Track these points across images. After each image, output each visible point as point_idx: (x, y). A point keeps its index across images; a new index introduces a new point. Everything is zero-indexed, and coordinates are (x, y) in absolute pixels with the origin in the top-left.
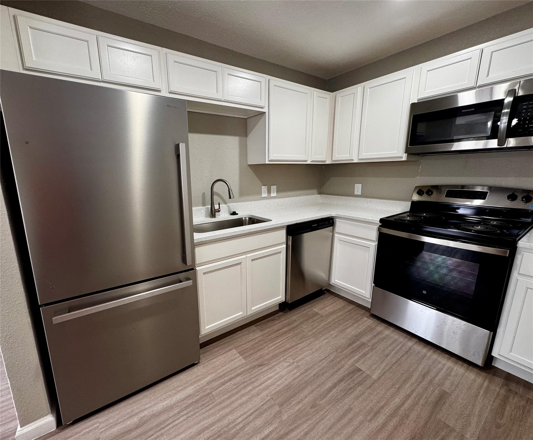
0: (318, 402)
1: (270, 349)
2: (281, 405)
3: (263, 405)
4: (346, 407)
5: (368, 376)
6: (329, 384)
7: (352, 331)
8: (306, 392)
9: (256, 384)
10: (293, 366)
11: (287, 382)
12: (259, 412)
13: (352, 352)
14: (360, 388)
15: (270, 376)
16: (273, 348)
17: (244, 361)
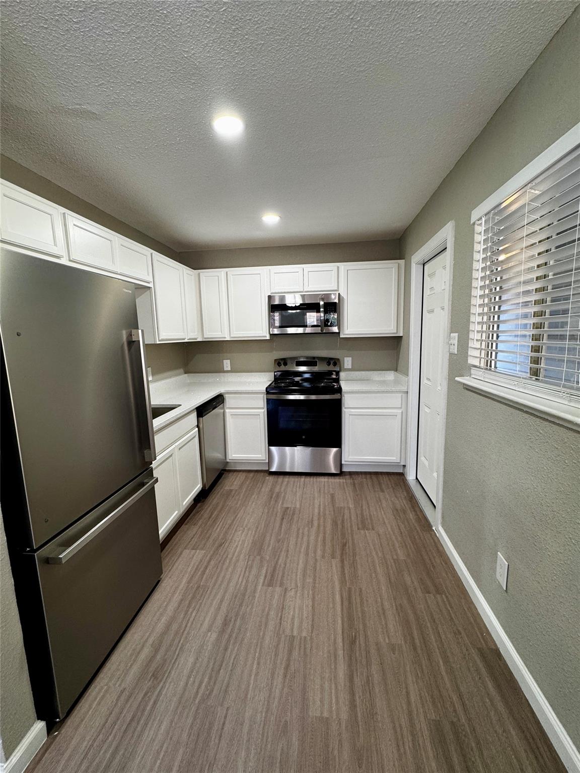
0: (279, 537)
1: (217, 531)
2: (259, 554)
3: (248, 562)
4: (296, 529)
5: (295, 508)
6: (277, 525)
7: (266, 489)
8: (268, 538)
9: (230, 556)
10: (246, 531)
11: (251, 541)
12: (248, 568)
13: (276, 501)
14: (295, 516)
15: (235, 546)
16: (218, 529)
17: (203, 552)
